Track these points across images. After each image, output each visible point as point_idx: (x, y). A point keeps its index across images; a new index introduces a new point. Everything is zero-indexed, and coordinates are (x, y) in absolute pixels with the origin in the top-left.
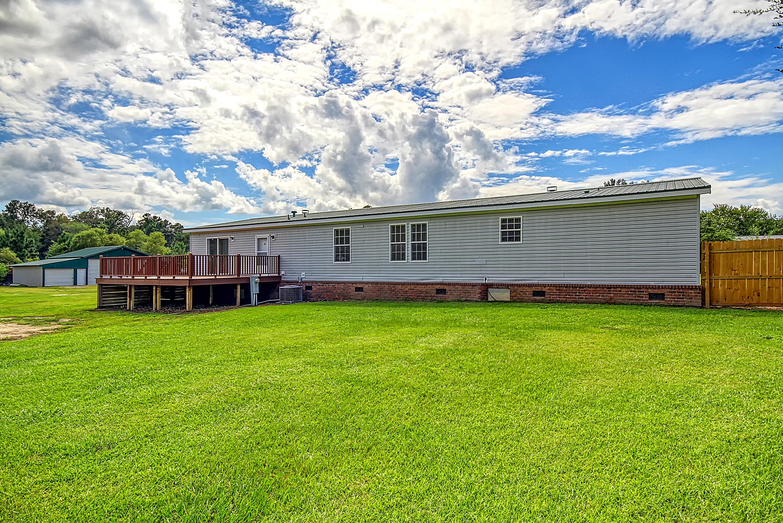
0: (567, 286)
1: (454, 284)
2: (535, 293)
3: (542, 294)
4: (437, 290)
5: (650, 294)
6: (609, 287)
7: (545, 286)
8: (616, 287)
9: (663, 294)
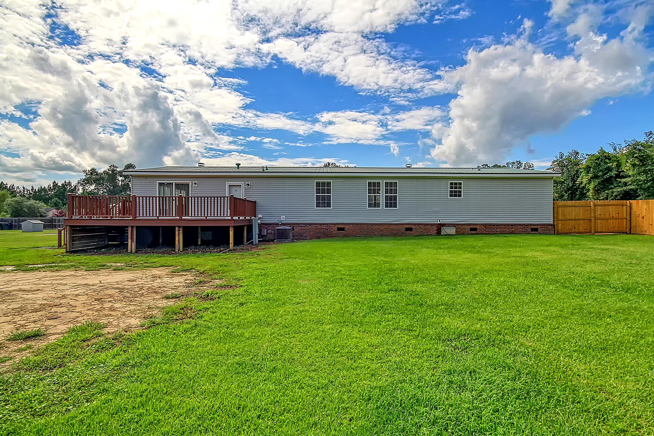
0: (490, 225)
1: (419, 224)
2: (472, 229)
3: (475, 229)
4: (406, 228)
5: (531, 229)
6: (512, 225)
7: (477, 225)
8: (515, 225)
9: (537, 229)
